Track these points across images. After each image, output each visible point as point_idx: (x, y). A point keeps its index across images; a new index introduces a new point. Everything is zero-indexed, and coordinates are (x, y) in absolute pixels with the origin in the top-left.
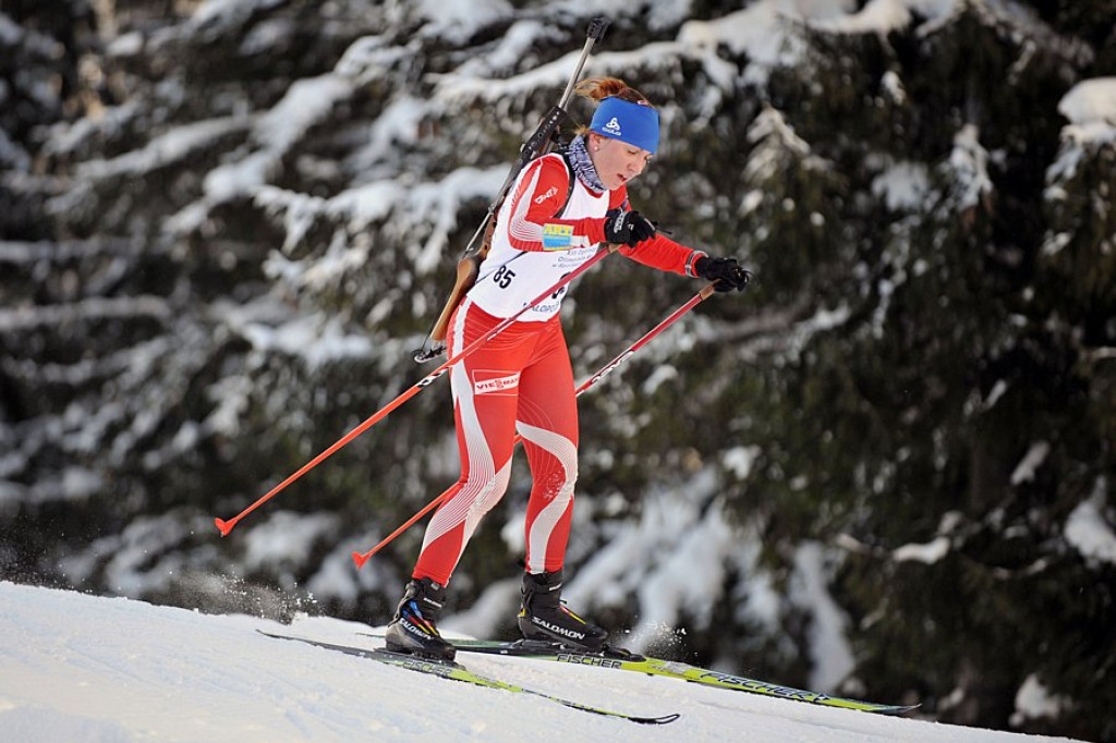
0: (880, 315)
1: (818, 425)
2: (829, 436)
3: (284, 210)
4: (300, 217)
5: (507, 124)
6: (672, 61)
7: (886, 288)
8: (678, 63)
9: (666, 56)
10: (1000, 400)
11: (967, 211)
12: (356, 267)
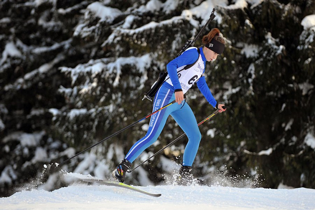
0: (251, 88)
1: (237, 121)
2: (241, 123)
3: (70, 73)
4: (75, 75)
5: (136, 41)
6: (181, 21)
7: (250, 80)
8: (182, 21)
9: (179, 20)
10: (285, 108)
11: (279, 55)
12: (94, 87)
